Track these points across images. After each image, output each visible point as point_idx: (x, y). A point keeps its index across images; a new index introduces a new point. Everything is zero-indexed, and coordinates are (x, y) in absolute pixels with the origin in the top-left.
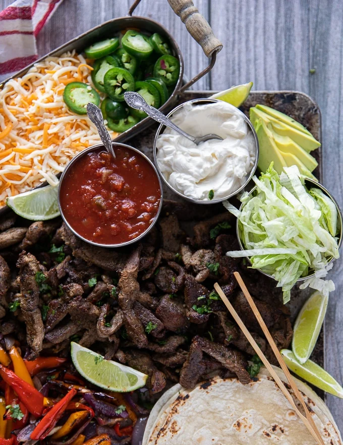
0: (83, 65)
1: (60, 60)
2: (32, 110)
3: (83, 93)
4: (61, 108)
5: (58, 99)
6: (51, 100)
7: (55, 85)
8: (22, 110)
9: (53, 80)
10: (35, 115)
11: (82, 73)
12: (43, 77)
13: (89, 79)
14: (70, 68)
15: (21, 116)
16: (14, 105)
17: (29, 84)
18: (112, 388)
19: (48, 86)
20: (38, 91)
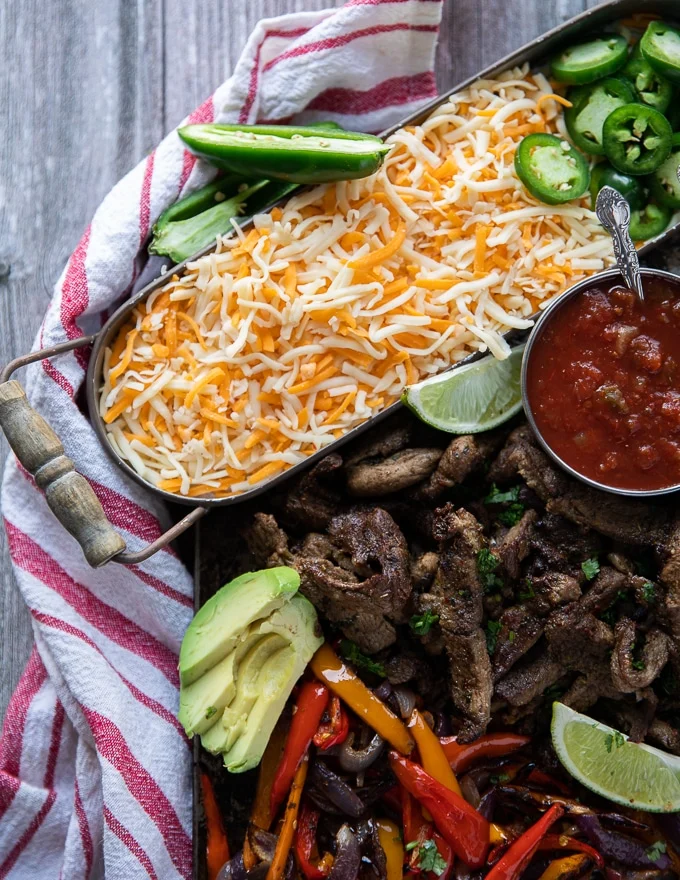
0: (547, 95)
1: (500, 86)
2: (451, 194)
3: (554, 156)
4: (511, 191)
5: (505, 171)
6: (488, 174)
7: (494, 141)
8: (428, 195)
9: (491, 130)
10: (453, 207)
11: (543, 112)
12: (465, 125)
13: (561, 124)
14: (522, 103)
15: (424, 208)
16: (408, 184)
17: (434, 139)
18: (639, 804)
19: (480, 143)
20: (457, 155)
